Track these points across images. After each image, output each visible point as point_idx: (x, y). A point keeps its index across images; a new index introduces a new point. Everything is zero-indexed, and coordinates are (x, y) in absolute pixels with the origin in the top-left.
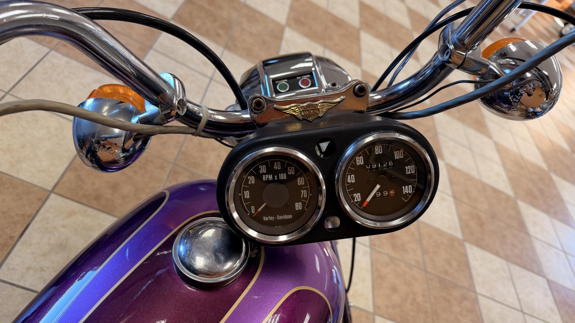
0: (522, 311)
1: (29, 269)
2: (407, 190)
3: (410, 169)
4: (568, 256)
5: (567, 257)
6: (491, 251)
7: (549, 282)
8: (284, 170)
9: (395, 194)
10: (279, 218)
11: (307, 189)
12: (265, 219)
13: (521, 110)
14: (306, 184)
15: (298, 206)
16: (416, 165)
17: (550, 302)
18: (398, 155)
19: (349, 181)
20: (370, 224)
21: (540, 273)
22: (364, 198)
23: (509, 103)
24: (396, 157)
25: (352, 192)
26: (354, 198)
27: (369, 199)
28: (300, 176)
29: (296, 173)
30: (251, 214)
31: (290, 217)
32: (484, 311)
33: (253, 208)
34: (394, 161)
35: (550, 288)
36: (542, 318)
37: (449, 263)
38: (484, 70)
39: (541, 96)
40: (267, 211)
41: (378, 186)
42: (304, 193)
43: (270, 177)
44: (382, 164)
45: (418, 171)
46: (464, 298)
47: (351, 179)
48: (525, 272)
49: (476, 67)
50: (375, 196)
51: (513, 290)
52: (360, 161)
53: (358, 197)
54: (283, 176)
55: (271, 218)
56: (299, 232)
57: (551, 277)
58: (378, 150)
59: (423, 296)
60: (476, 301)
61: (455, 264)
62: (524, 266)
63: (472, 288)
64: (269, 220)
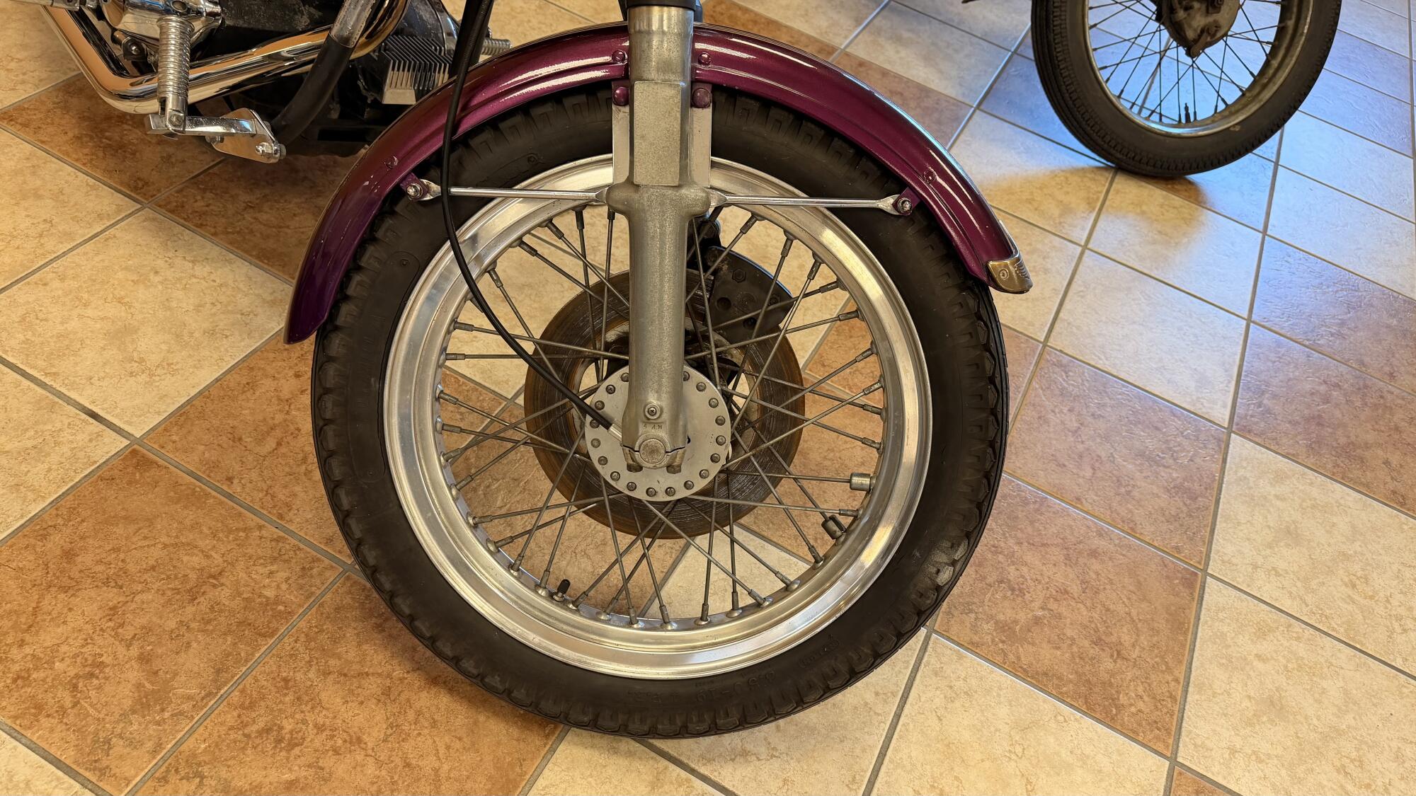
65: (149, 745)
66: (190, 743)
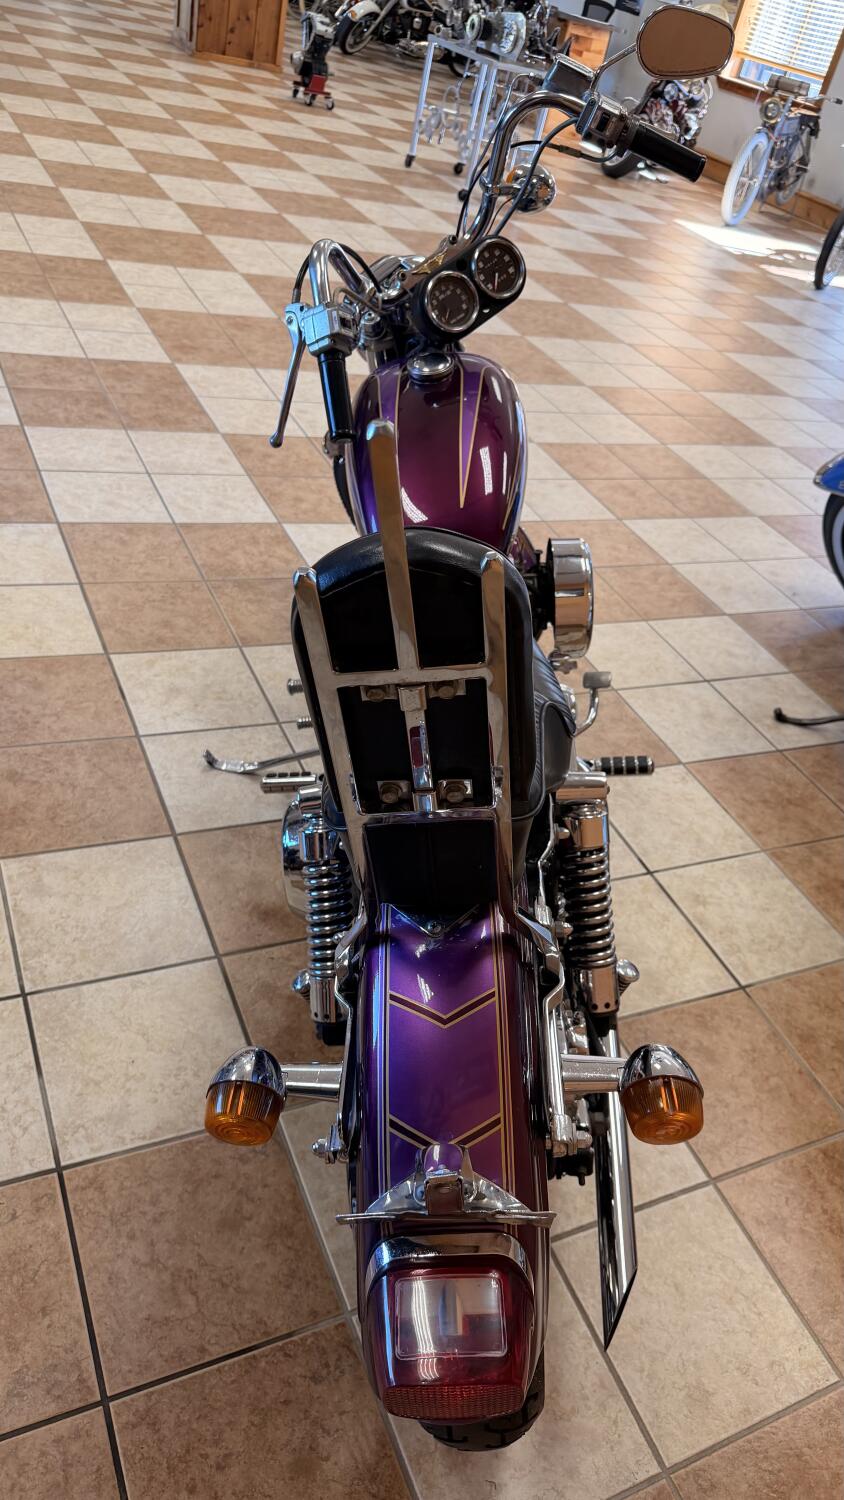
0: (741, 560)
1: (164, 718)
2: (511, 270)
3: (507, 258)
4: (776, 480)
5: (775, 483)
7: (762, 518)
8: (448, 289)
9: (507, 275)
11: (464, 294)
12: (452, 322)
15: (464, 306)
16: (508, 254)
18: (497, 252)
20: (504, 297)
21: (746, 514)
22: (493, 284)
24: (497, 254)
25: (487, 283)
27: (496, 283)
31: (464, 315)
32: (690, 578)
33: (443, 318)
34: (497, 256)
35: (769, 524)
36: (772, 556)
38: (512, 190)
40: (451, 317)
41: (497, 275)
46: (656, 576)
47: (482, 277)
50: (498, 280)
51: (717, 544)
53: (490, 284)
54: (449, 293)
57: (762, 513)
58: (487, 255)
60: (674, 572)
61: (624, 548)
62: (718, 514)
63: (661, 562)
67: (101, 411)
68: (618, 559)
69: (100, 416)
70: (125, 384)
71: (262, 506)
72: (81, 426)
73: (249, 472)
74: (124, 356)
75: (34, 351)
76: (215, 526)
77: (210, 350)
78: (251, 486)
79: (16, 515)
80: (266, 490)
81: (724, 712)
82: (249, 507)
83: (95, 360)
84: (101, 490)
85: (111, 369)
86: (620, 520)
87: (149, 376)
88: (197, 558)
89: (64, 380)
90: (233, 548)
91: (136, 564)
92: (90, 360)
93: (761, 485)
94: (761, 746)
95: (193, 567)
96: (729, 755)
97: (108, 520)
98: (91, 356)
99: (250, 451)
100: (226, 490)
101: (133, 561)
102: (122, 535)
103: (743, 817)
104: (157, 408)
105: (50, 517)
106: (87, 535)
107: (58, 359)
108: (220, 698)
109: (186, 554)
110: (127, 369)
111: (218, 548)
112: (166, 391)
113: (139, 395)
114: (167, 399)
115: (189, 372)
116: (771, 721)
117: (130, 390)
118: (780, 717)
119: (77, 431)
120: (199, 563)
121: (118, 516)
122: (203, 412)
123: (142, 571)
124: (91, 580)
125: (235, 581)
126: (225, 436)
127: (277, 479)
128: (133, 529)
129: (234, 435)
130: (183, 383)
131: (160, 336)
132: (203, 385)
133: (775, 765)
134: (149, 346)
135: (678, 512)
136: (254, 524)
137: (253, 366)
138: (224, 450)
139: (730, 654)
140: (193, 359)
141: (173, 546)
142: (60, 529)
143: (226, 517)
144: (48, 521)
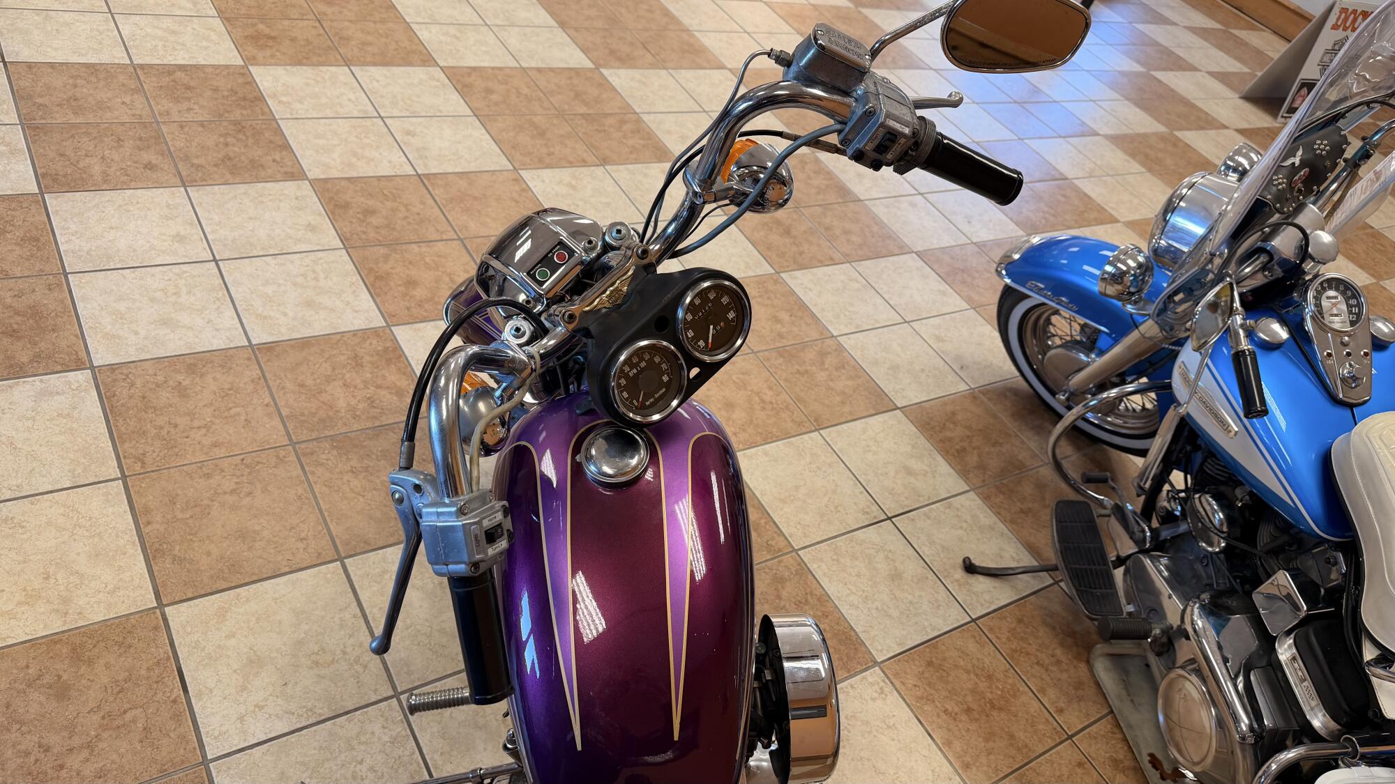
0: (905, 322)
2: (731, 315)
3: (725, 300)
6: (822, 264)
7: (919, 254)
8: (641, 359)
9: (725, 324)
10: (657, 396)
11: (664, 362)
12: (648, 403)
13: (773, 206)
14: (662, 359)
15: (665, 378)
16: (727, 295)
17: (935, 283)
18: (712, 296)
19: (690, 336)
20: (722, 356)
21: (903, 250)
22: (706, 341)
23: (763, 205)
24: (712, 298)
25: (696, 343)
26: (699, 346)
27: (710, 341)
28: (655, 355)
29: (650, 355)
30: (636, 407)
31: (664, 389)
32: (857, 355)
33: (634, 401)
34: (711, 301)
35: (927, 262)
36: (935, 312)
37: (776, 320)
38: (732, 193)
39: (781, 188)
40: (646, 398)
41: (711, 327)
42: (664, 366)
43: (635, 371)
44: (705, 309)
45: (731, 297)
46: (823, 354)
47: (690, 334)
48: (882, 262)
49: (724, 194)
50: (713, 335)
51: (879, 300)
52: (689, 317)
53: (702, 343)
54: (643, 364)
55: (652, 400)
56: (680, 394)
57: (919, 247)
58: (697, 302)
59: (770, 388)
60: (840, 349)
61: (784, 316)
62: (876, 254)
63: (826, 334)
64: (651, 403)
65: (782, 564)
66: (769, 557)
67: (150, 156)
68: (781, 336)
69: (149, 166)
70: (185, 105)
71: (365, 300)
72: (124, 187)
73: (347, 242)
74: (181, 59)
75: (59, 57)
76: (305, 343)
77: (293, 40)
78: (351, 267)
79: (31, 361)
80: (371, 270)
81: (912, 567)
82: (348, 303)
83: (142, 66)
84: (153, 300)
85: (166, 80)
86: (778, 273)
87: (216, 90)
88: (281, 403)
89: (101, 106)
90: (329, 380)
91: (199, 428)
92: (134, 67)
93: (913, 205)
94: (955, 617)
95: (276, 422)
96: (926, 638)
97: (162, 353)
98: (137, 60)
99: (346, 206)
100: (316, 279)
101: (196, 423)
102: (180, 377)
103: (948, 743)
104: (227, 145)
105: (80, 362)
106: (132, 385)
107: (92, 68)
108: (317, 663)
109: (268, 400)
110: (186, 79)
111: (309, 382)
112: (237, 114)
113: (202, 124)
114: (239, 127)
115: (269, 78)
116: (960, 574)
117: (189, 117)
118: (970, 568)
119: (119, 197)
120: (285, 412)
121: (175, 344)
122: (286, 147)
123: (207, 441)
124: (138, 468)
125: (332, 438)
126: (313, 182)
127: (382, 251)
128: (195, 363)
129: (326, 180)
130: (260, 98)
131: (228, 19)
132: (284, 99)
133: (972, 647)
134: (213, 37)
135: (837, 256)
136: (355, 333)
137: (347, 63)
138: (314, 210)
139: (909, 472)
140: (272, 56)
141: (250, 388)
142: (95, 379)
143: (319, 325)
144: (79, 365)
